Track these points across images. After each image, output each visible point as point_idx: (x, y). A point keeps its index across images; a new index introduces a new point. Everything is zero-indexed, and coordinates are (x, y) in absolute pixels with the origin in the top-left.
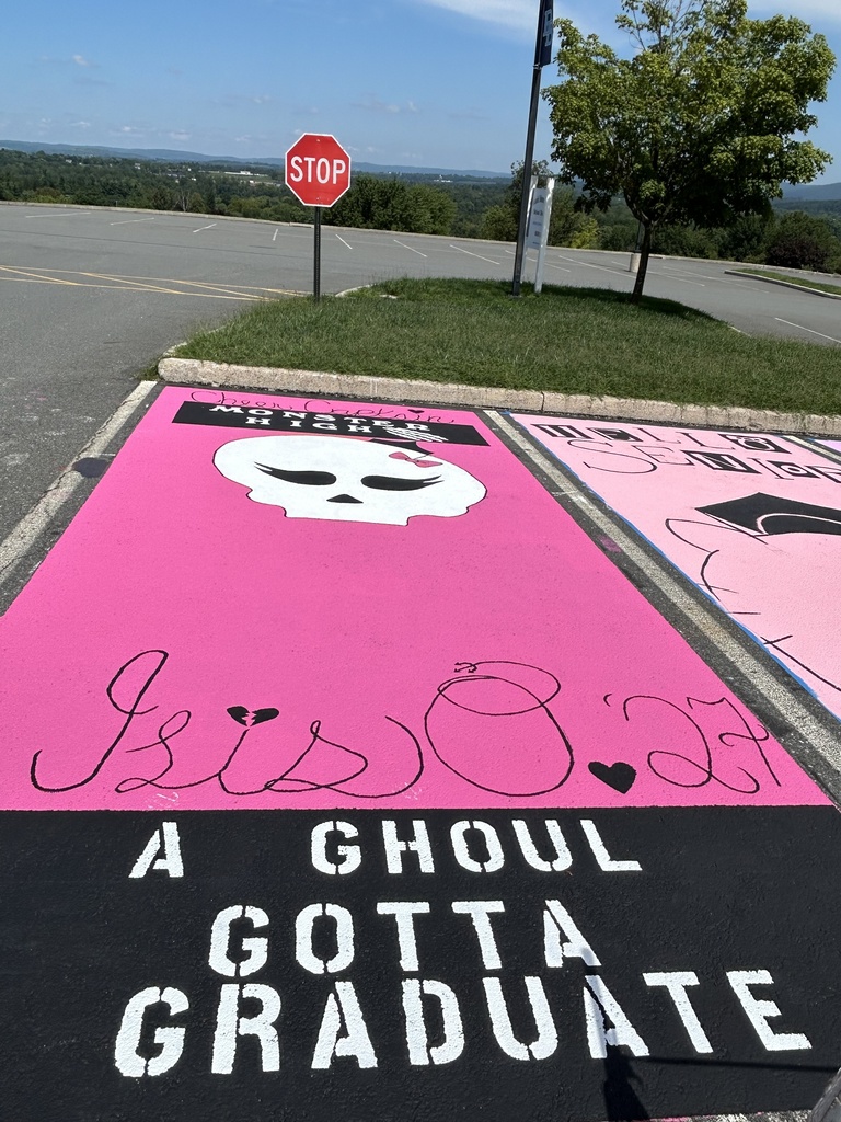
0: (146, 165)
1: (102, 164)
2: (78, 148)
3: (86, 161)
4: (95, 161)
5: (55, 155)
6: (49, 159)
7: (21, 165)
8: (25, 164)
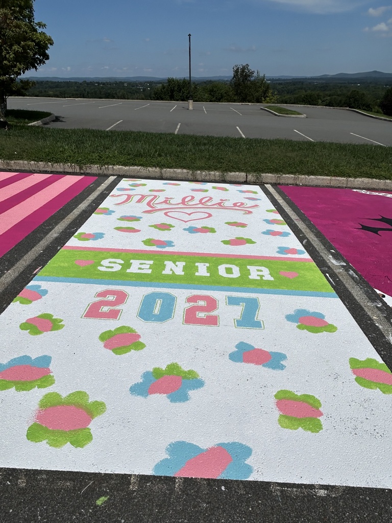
0: (129, 84)
1: (110, 85)
2: (102, 78)
3: (104, 84)
4: (107, 83)
5: (91, 82)
6: (88, 84)
7: (76, 87)
8: (77, 87)
